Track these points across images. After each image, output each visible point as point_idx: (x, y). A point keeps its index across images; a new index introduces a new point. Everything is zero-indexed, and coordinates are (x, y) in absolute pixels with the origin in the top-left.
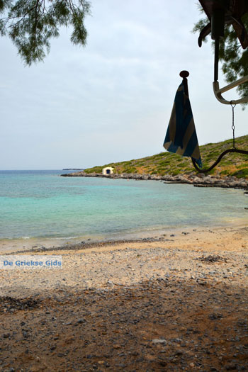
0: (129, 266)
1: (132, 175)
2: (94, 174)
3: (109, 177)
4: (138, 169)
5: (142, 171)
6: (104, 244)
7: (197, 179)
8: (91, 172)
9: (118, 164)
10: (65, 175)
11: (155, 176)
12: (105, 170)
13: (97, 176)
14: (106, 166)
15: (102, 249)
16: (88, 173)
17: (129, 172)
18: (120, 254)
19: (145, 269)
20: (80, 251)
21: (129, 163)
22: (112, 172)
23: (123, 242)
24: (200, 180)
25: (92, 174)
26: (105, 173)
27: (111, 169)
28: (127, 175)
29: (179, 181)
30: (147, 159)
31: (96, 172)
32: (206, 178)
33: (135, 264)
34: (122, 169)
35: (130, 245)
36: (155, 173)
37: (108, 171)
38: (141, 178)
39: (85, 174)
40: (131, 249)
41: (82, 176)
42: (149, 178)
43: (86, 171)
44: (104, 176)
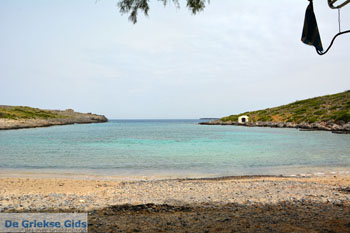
0: (266, 191)
1: (267, 123)
2: (230, 122)
3: (245, 125)
4: (273, 117)
5: (277, 119)
7: (335, 126)
8: (227, 120)
9: (253, 113)
10: (203, 124)
11: (290, 124)
12: (240, 119)
14: (241, 115)
16: (224, 122)
17: (264, 120)
19: (282, 194)
21: (264, 112)
22: (247, 120)
24: (339, 127)
25: (228, 122)
26: (240, 121)
27: (246, 117)
28: (262, 123)
29: (316, 128)
30: (283, 107)
31: (232, 120)
32: (345, 126)
33: (272, 190)
34: (257, 117)
36: (290, 121)
37: (244, 120)
38: (276, 126)
39: (221, 122)
41: (219, 124)
42: (285, 126)
43: (223, 120)
44: (240, 124)
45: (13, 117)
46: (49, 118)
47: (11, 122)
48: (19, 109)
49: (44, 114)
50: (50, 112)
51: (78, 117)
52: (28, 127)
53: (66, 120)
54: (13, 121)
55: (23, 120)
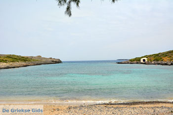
1: (159, 62)
2: (135, 62)
3: (145, 64)
4: (163, 58)
5: (166, 60)
6: (147, 103)
8: (134, 61)
9: (150, 56)
10: (119, 63)
12: (142, 60)
13: (137, 63)
14: (142, 57)
15: (146, 106)
16: (132, 62)
17: (158, 60)
18: (158, 110)
20: (132, 106)
21: (158, 55)
22: (146, 61)
23: (159, 102)
25: (134, 62)
26: (142, 61)
27: (146, 59)
28: (156, 62)
31: (137, 61)
34: (153, 59)
35: (164, 105)
37: (144, 60)
38: (166, 64)
39: (130, 62)
40: (165, 107)
41: (128, 63)
42: (172, 64)
43: (131, 60)
44: (142, 63)
45: (6, 61)
46: (26, 61)
47: (4, 65)
48: (9, 57)
49: (24, 59)
50: (27, 58)
51: (44, 60)
52: (14, 67)
53: (37, 62)
54: (5, 64)
55: (11, 63)
